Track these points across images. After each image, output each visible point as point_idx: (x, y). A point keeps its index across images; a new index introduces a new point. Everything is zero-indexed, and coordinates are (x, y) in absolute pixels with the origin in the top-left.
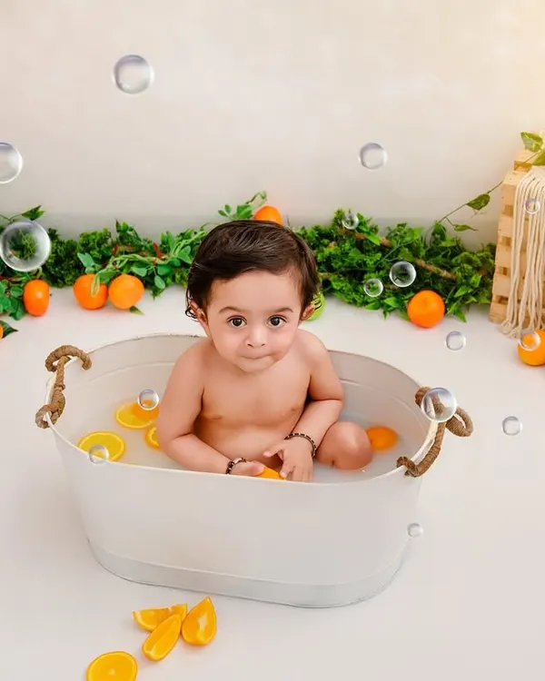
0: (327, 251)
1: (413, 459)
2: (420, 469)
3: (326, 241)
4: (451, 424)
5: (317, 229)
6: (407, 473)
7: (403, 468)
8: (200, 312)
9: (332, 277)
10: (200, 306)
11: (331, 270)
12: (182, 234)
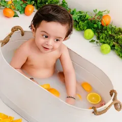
0: (119, 36)
1: (97, 109)
2: (98, 113)
3: (120, 33)
4: (116, 105)
5: (120, 29)
6: (93, 112)
7: (92, 110)
8: (34, 28)
9: (116, 45)
10: (35, 27)
11: (117, 43)
12: (80, 12)
